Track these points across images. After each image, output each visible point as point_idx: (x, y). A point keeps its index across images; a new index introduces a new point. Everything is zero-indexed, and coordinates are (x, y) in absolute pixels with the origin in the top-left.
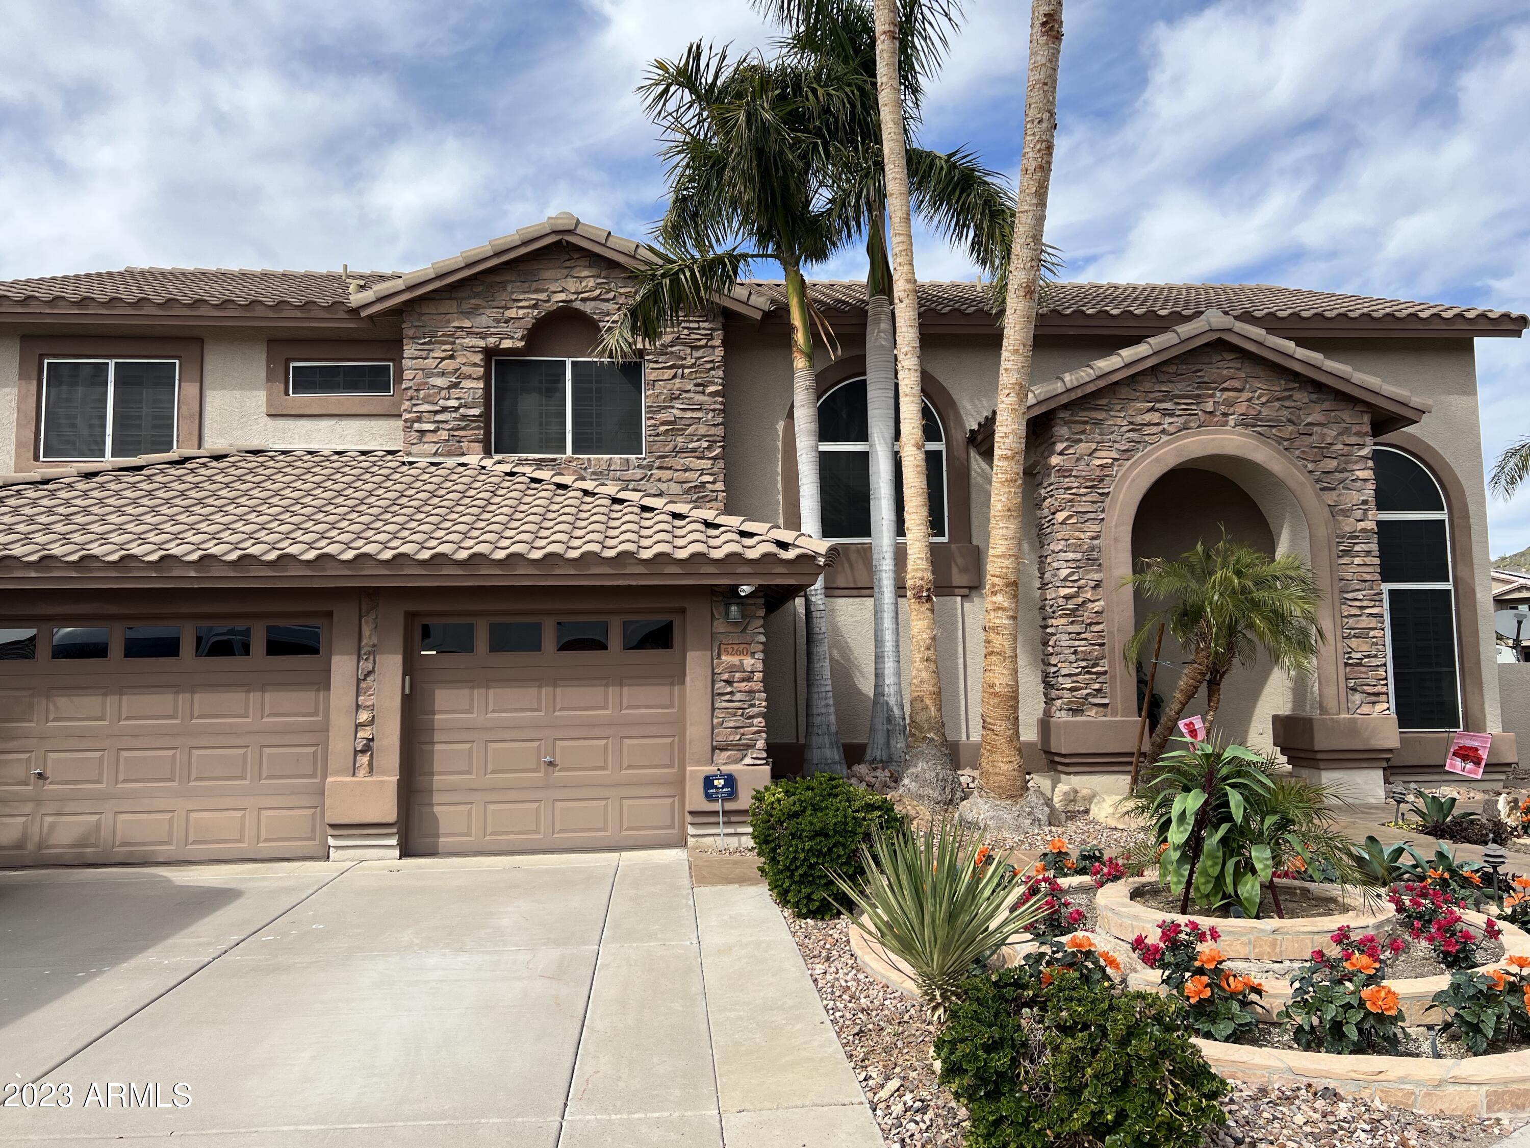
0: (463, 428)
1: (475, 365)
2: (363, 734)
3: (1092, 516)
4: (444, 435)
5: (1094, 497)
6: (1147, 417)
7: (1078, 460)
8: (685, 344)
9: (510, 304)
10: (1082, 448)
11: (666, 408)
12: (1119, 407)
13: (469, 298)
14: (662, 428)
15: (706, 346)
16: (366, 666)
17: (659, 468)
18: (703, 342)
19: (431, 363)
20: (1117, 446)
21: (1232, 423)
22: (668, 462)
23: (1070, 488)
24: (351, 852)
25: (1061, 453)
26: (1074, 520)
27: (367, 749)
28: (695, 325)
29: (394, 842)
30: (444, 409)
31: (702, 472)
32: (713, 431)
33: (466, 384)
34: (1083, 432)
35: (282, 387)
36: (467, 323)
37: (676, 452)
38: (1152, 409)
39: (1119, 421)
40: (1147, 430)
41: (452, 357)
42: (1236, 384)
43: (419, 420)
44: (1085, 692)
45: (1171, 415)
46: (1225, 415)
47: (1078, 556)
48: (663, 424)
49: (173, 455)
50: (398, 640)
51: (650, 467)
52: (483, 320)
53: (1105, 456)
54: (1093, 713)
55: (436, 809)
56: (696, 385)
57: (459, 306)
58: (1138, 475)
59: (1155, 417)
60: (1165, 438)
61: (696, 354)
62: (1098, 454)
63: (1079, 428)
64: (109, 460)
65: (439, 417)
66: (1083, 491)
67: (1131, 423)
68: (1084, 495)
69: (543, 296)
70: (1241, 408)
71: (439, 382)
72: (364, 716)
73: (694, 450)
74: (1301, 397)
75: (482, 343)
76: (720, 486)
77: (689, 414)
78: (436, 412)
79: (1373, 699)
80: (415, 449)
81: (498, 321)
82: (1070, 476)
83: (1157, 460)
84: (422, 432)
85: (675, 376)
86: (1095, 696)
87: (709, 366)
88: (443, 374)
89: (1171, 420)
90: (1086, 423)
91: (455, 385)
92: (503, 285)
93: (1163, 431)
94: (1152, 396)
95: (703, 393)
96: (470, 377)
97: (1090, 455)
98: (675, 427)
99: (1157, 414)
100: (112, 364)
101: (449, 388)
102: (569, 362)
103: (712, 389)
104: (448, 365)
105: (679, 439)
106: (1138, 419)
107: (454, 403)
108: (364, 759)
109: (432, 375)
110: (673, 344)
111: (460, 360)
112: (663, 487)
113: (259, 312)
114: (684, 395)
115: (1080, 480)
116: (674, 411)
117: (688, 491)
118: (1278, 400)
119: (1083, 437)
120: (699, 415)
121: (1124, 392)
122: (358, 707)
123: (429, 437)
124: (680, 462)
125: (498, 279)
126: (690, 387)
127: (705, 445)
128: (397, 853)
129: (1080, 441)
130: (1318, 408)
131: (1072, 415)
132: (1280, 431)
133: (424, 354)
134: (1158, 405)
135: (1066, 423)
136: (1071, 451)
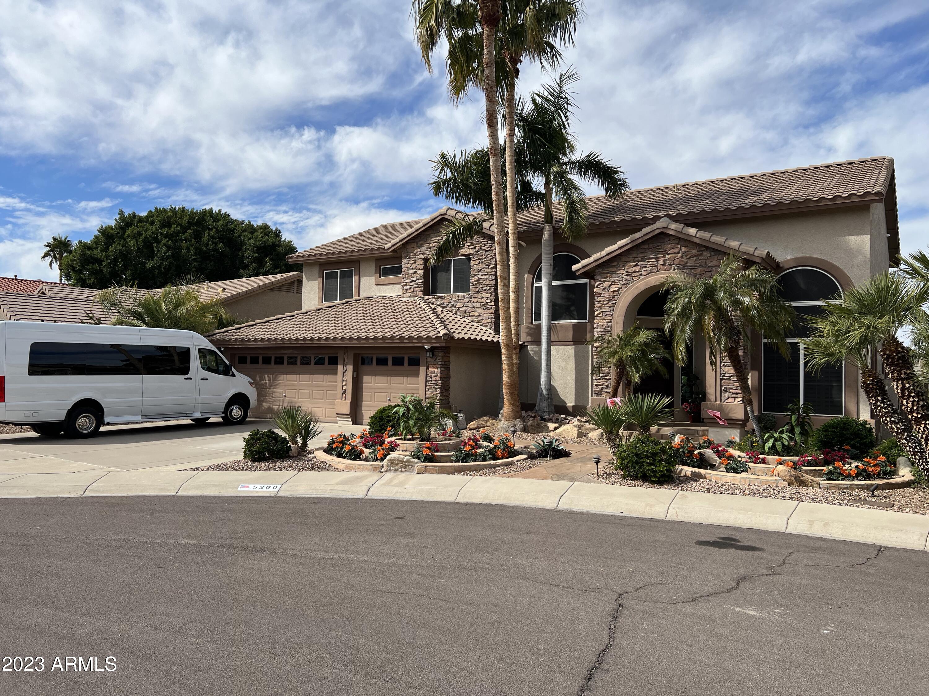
0: (418, 287)
1: (421, 265)
3: (608, 313)
4: (412, 290)
5: (610, 304)
6: (633, 269)
7: (604, 289)
8: (483, 250)
9: (431, 242)
10: (606, 284)
11: (476, 275)
12: (621, 266)
13: (420, 241)
14: (475, 283)
15: (490, 250)
16: (345, 369)
17: (474, 298)
19: (409, 265)
20: (621, 282)
21: (673, 268)
22: (476, 295)
23: (600, 302)
24: (342, 422)
25: (597, 287)
26: (601, 315)
27: (345, 392)
28: (486, 243)
29: (350, 420)
30: (413, 281)
31: (487, 299)
32: (491, 282)
33: (419, 271)
34: (607, 277)
35: (378, 275)
36: (419, 250)
37: (479, 291)
38: (636, 265)
39: (621, 272)
40: (634, 274)
41: (415, 263)
42: (675, 251)
43: (406, 285)
44: (602, 386)
45: (646, 267)
46: (670, 265)
47: (602, 330)
48: (475, 281)
49: (353, 299)
50: (352, 362)
51: (471, 298)
52: (424, 248)
55: (363, 412)
56: (486, 265)
57: (417, 244)
59: (637, 269)
61: (487, 253)
62: (612, 286)
63: (605, 276)
64: (338, 301)
65: (411, 284)
66: (605, 302)
67: (627, 272)
68: (606, 304)
69: (440, 238)
70: (677, 262)
71: (411, 272)
72: (344, 383)
73: (485, 290)
75: (423, 257)
76: (493, 303)
77: (484, 277)
78: (410, 282)
79: (735, 395)
80: (405, 295)
81: (428, 248)
82: (600, 296)
84: (407, 289)
85: (479, 263)
86: (606, 388)
87: (490, 258)
88: (412, 269)
90: (608, 273)
91: (416, 272)
92: (429, 235)
93: (641, 275)
95: (488, 268)
96: (420, 269)
97: (609, 287)
98: (479, 282)
99: (639, 267)
100: (339, 271)
101: (414, 273)
102: (453, 259)
103: (491, 267)
104: (414, 265)
105: (481, 286)
106: (630, 270)
107: (415, 279)
109: (410, 269)
110: (479, 250)
111: (417, 263)
112: (474, 304)
113: (368, 252)
114: (483, 270)
115: (605, 298)
116: (479, 276)
117: (482, 306)
118: (695, 256)
119: (606, 279)
120: (487, 277)
121: (624, 258)
122: (343, 381)
123: (409, 291)
124: (479, 295)
125: (427, 233)
126: (484, 266)
127: (488, 288)
128: (352, 423)
129: (605, 281)
130: (716, 258)
131: (602, 270)
132: (695, 271)
133: (407, 262)
134: (639, 263)
135: (599, 274)
136: (601, 286)
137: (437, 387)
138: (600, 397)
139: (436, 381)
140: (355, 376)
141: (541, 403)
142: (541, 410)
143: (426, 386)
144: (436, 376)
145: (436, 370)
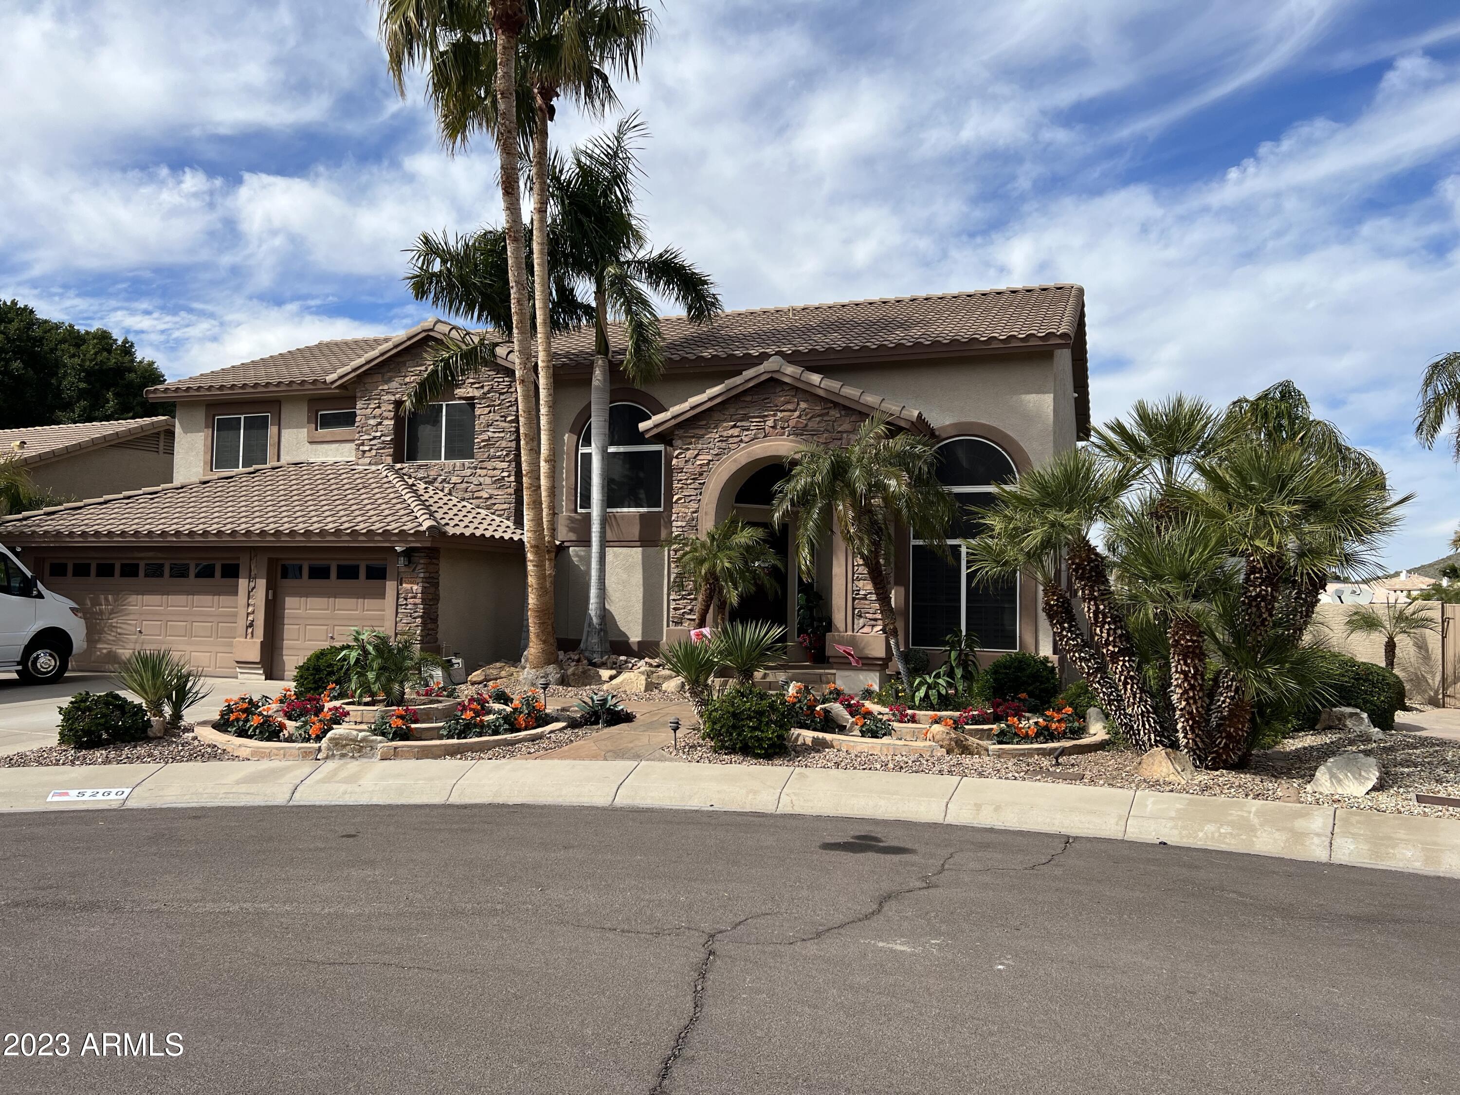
0: (383, 448)
1: (390, 411)
2: (250, 618)
3: (693, 498)
4: (374, 452)
5: (696, 485)
6: (731, 432)
7: (686, 462)
8: (496, 392)
9: (408, 374)
10: (690, 454)
11: (485, 431)
12: (713, 426)
13: (388, 372)
14: (483, 444)
15: (507, 392)
16: (252, 584)
17: (481, 468)
18: (505, 390)
19: (369, 411)
20: (711, 451)
21: (786, 433)
22: (485, 464)
23: (681, 480)
24: (246, 675)
25: (677, 457)
26: (683, 501)
27: (251, 625)
28: (501, 380)
29: (261, 672)
30: (375, 438)
31: (503, 470)
32: (509, 444)
33: (386, 422)
34: (691, 443)
35: (314, 426)
36: (386, 387)
37: (490, 458)
38: (734, 426)
39: (713, 435)
40: (731, 440)
41: (379, 407)
42: (790, 407)
43: (363, 444)
44: (683, 611)
45: (748, 430)
46: (783, 428)
47: (684, 524)
48: (483, 441)
49: (268, 466)
50: (264, 572)
51: (476, 468)
52: (394, 384)
53: (703, 458)
54: (686, 625)
55: (284, 657)
56: (502, 417)
57: (383, 377)
58: (722, 471)
59: (736, 432)
60: (743, 445)
61: (502, 397)
62: (699, 457)
63: (688, 440)
64: (241, 469)
65: (372, 443)
66: (689, 482)
67: (721, 436)
68: (690, 484)
69: (423, 368)
70: (792, 423)
71: (372, 422)
72: (250, 609)
73: (499, 457)
74: (835, 413)
75: (393, 398)
76: (512, 478)
77: (497, 435)
78: (371, 440)
79: (873, 622)
80: (360, 461)
81: (401, 385)
82: (681, 472)
83: (735, 460)
84: (364, 452)
85: (490, 412)
86: (689, 614)
87: (508, 404)
88: (374, 417)
89: (747, 433)
90: (693, 437)
91: (380, 424)
92: (404, 363)
93: (741, 441)
94: (735, 417)
95: (505, 421)
96: (387, 418)
97: (695, 458)
98: (489, 443)
99: (738, 429)
100: (242, 417)
101: (377, 425)
102: (444, 404)
103: (509, 419)
104: (377, 412)
105: (492, 450)
106: (725, 434)
107: (379, 434)
108: (250, 630)
109: (369, 418)
110: (489, 392)
111: (383, 409)
112: (481, 479)
113: (295, 387)
114: (495, 423)
115: (688, 475)
116: (489, 433)
117: (494, 482)
118: (819, 416)
119: (690, 447)
120: (502, 435)
121: (716, 416)
122: (249, 605)
123: (367, 454)
124: (489, 465)
125: (401, 360)
126: (498, 418)
127: (505, 453)
128: (264, 677)
129: (688, 449)
130: (847, 420)
131: (684, 432)
132: (819, 438)
133: (365, 406)
134: (738, 424)
135: (680, 438)
136: (683, 456)
137: (417, 614)
138: (679, 627)
139: (415, 604)
140: (270, 597)
141: (590, 639)
142: (589, 648)
143: (397, 613)
144: (415, 597)
145: (415, 587)
